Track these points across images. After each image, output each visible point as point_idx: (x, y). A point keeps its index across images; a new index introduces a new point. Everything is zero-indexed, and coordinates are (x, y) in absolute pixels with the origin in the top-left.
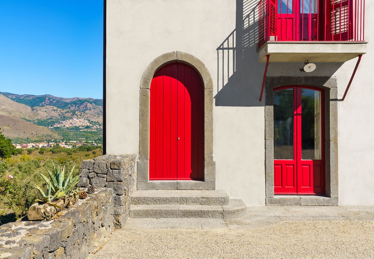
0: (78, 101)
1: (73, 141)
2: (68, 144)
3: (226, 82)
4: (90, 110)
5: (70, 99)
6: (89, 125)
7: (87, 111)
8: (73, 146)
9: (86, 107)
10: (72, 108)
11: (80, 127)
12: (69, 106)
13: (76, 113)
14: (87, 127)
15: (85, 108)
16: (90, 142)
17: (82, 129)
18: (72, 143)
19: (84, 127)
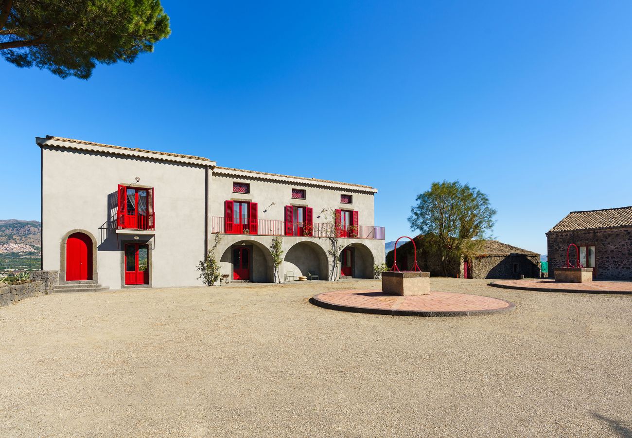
0: (16, 224)
1: (9, 270)
2: (2, 272)
3: (103, 241)
4: (34, 234)
5: (5, 221)
6: (33, 251)
7: (30, 236)
8: (10, 275)
9: (29, 231)
10: (7, 232)
11: (20, 254)
12: (4, 229)
13: (14, 237)
14: (30, 253)
15: (27, 232)
16: (35, 270)
17: (23, 256)
18: (7, 271)
19: (25, 253)
